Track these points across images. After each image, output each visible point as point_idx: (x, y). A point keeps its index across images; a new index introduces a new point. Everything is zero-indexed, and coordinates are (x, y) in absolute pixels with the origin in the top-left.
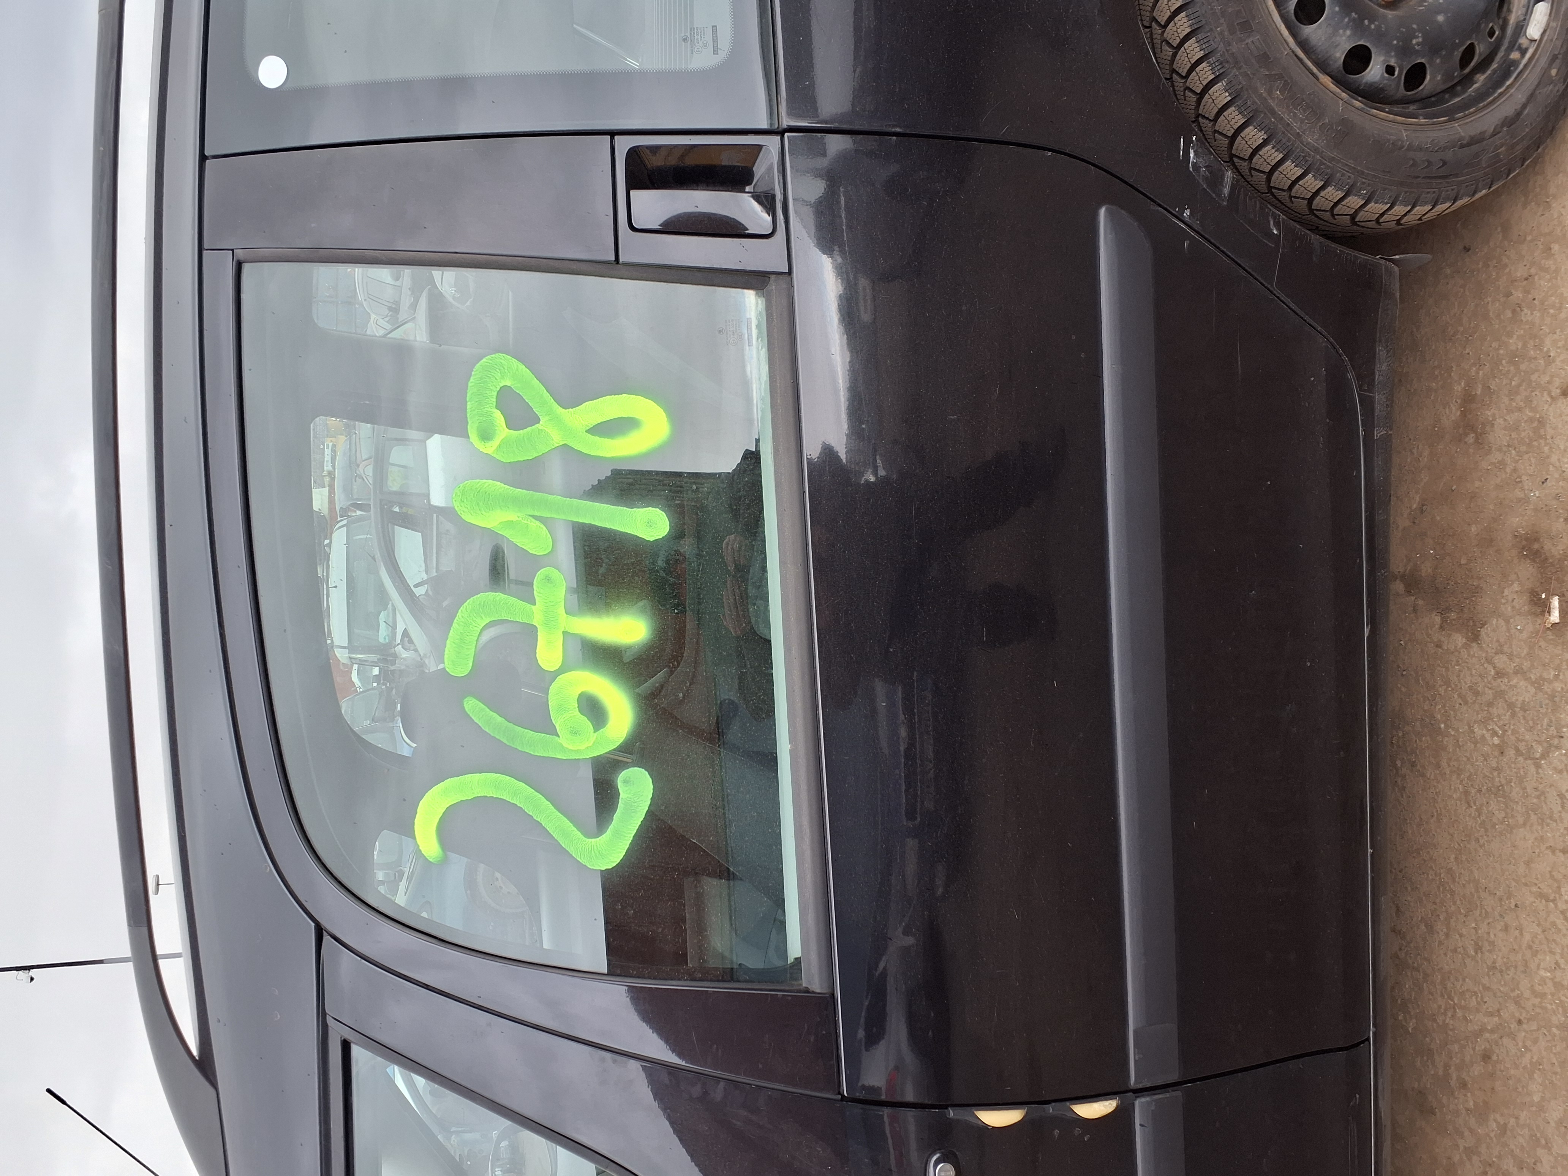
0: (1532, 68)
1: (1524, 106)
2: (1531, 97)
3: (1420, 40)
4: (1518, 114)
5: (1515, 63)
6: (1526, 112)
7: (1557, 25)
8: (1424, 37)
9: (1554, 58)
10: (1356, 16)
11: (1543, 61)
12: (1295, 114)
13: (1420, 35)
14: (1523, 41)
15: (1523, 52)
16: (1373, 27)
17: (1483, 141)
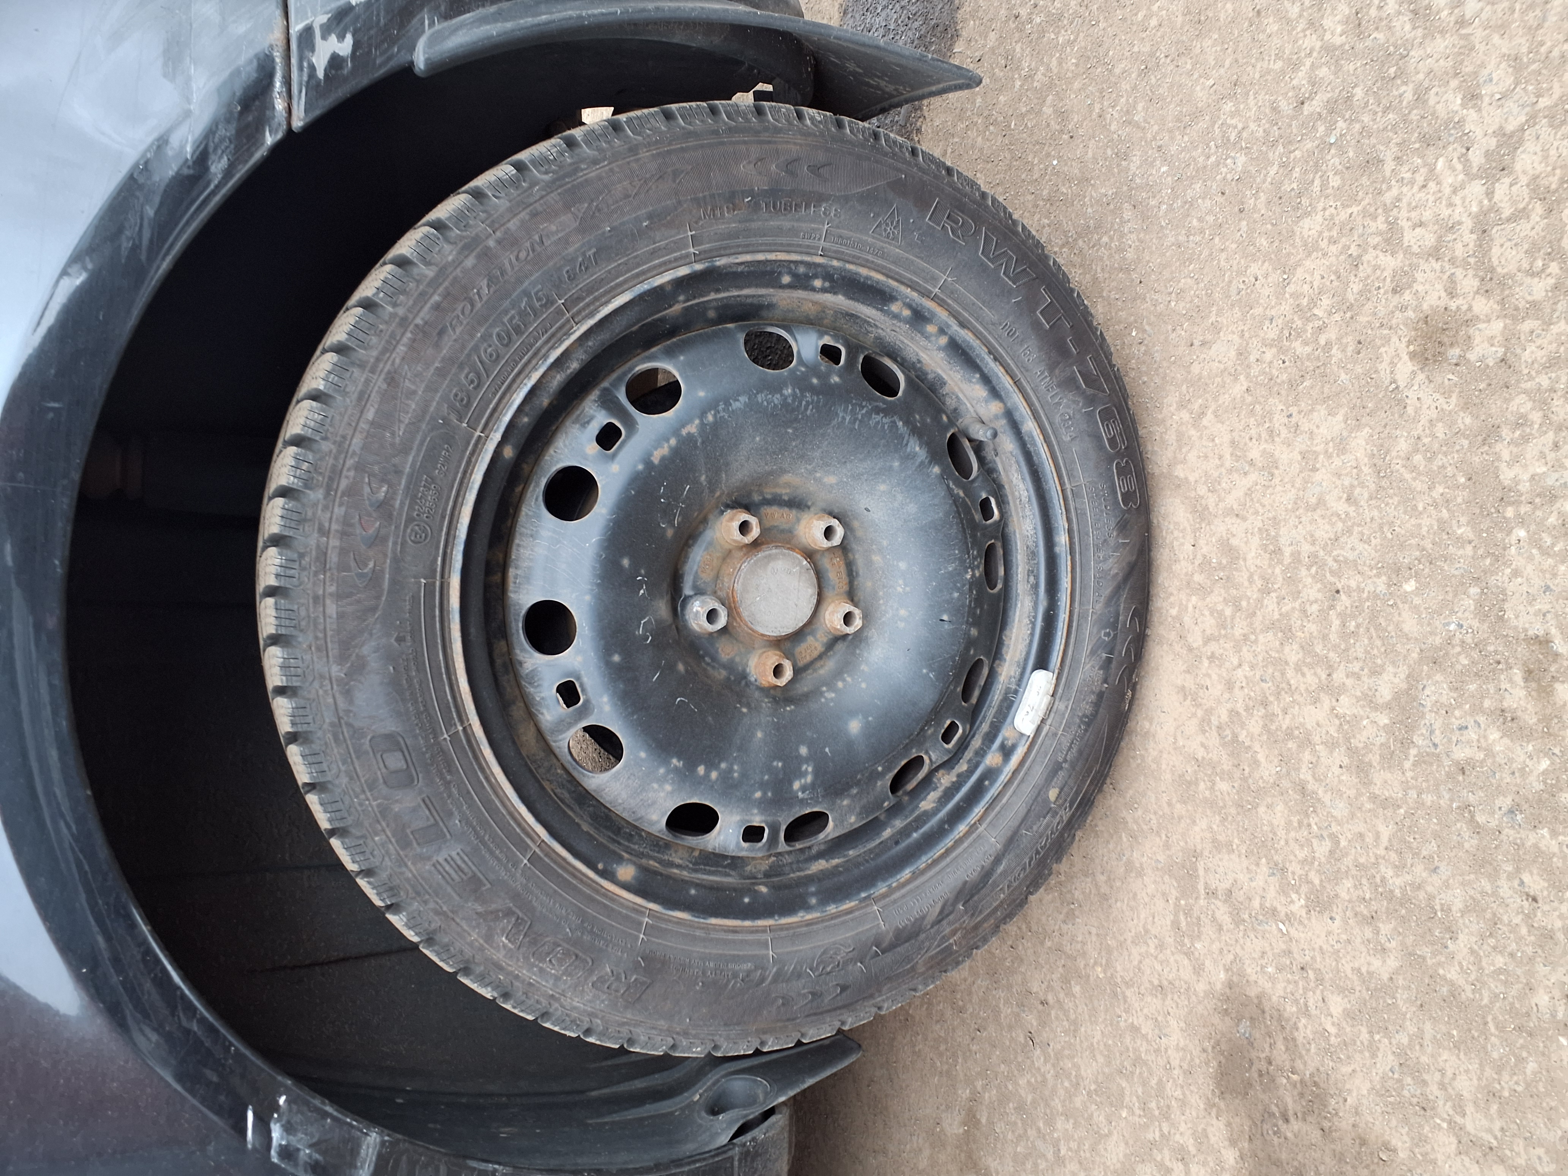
0: (1018, 785)
1: (997, 860)
2: (1011, 841)
3: (809, 779)
4: (986, 875)
5: (991, 774)
6: (1000, 869)
7: (1067, 707)
8: (816, 773)
9: (1056, 768)
10: (680, 764)
11: (1038, 772)
12: (541, 970)
13: (810, 769)
14: (1006, 733)
15: (1007, 752)
16: (714, 775)
17: (918, 935)
